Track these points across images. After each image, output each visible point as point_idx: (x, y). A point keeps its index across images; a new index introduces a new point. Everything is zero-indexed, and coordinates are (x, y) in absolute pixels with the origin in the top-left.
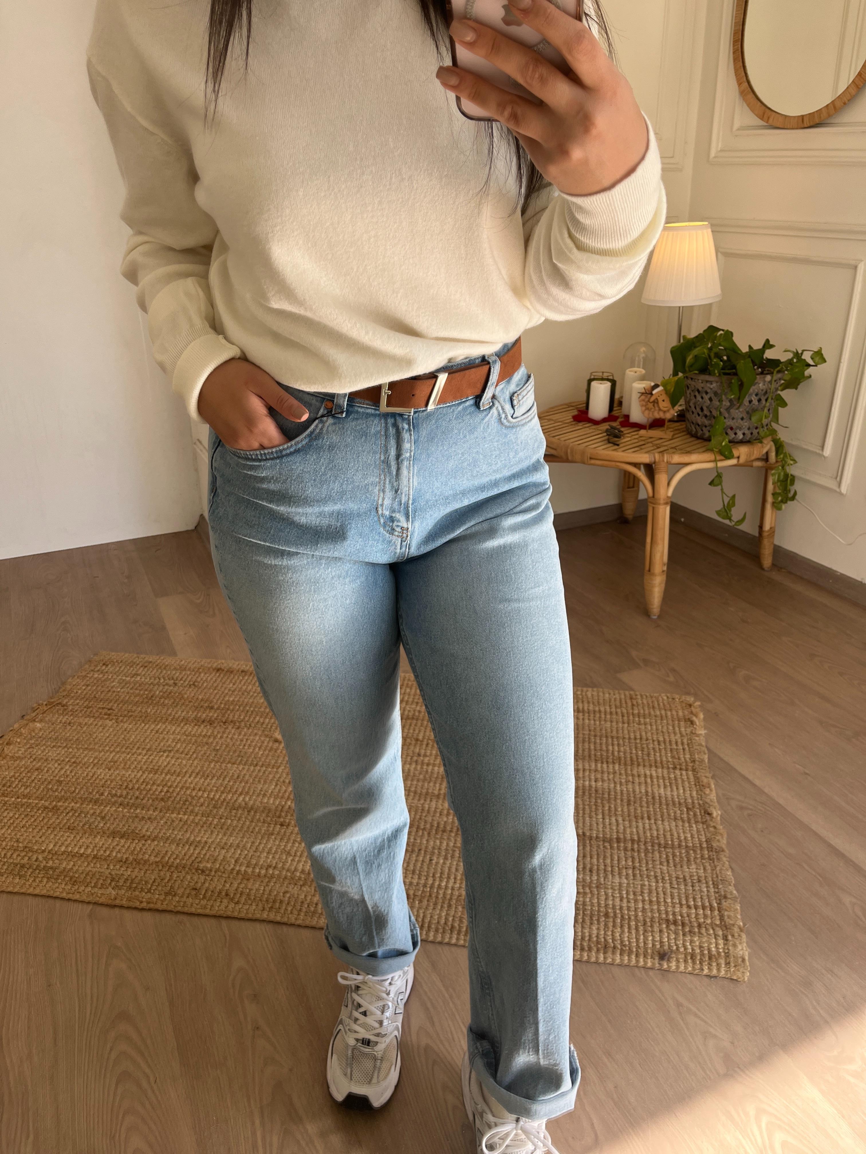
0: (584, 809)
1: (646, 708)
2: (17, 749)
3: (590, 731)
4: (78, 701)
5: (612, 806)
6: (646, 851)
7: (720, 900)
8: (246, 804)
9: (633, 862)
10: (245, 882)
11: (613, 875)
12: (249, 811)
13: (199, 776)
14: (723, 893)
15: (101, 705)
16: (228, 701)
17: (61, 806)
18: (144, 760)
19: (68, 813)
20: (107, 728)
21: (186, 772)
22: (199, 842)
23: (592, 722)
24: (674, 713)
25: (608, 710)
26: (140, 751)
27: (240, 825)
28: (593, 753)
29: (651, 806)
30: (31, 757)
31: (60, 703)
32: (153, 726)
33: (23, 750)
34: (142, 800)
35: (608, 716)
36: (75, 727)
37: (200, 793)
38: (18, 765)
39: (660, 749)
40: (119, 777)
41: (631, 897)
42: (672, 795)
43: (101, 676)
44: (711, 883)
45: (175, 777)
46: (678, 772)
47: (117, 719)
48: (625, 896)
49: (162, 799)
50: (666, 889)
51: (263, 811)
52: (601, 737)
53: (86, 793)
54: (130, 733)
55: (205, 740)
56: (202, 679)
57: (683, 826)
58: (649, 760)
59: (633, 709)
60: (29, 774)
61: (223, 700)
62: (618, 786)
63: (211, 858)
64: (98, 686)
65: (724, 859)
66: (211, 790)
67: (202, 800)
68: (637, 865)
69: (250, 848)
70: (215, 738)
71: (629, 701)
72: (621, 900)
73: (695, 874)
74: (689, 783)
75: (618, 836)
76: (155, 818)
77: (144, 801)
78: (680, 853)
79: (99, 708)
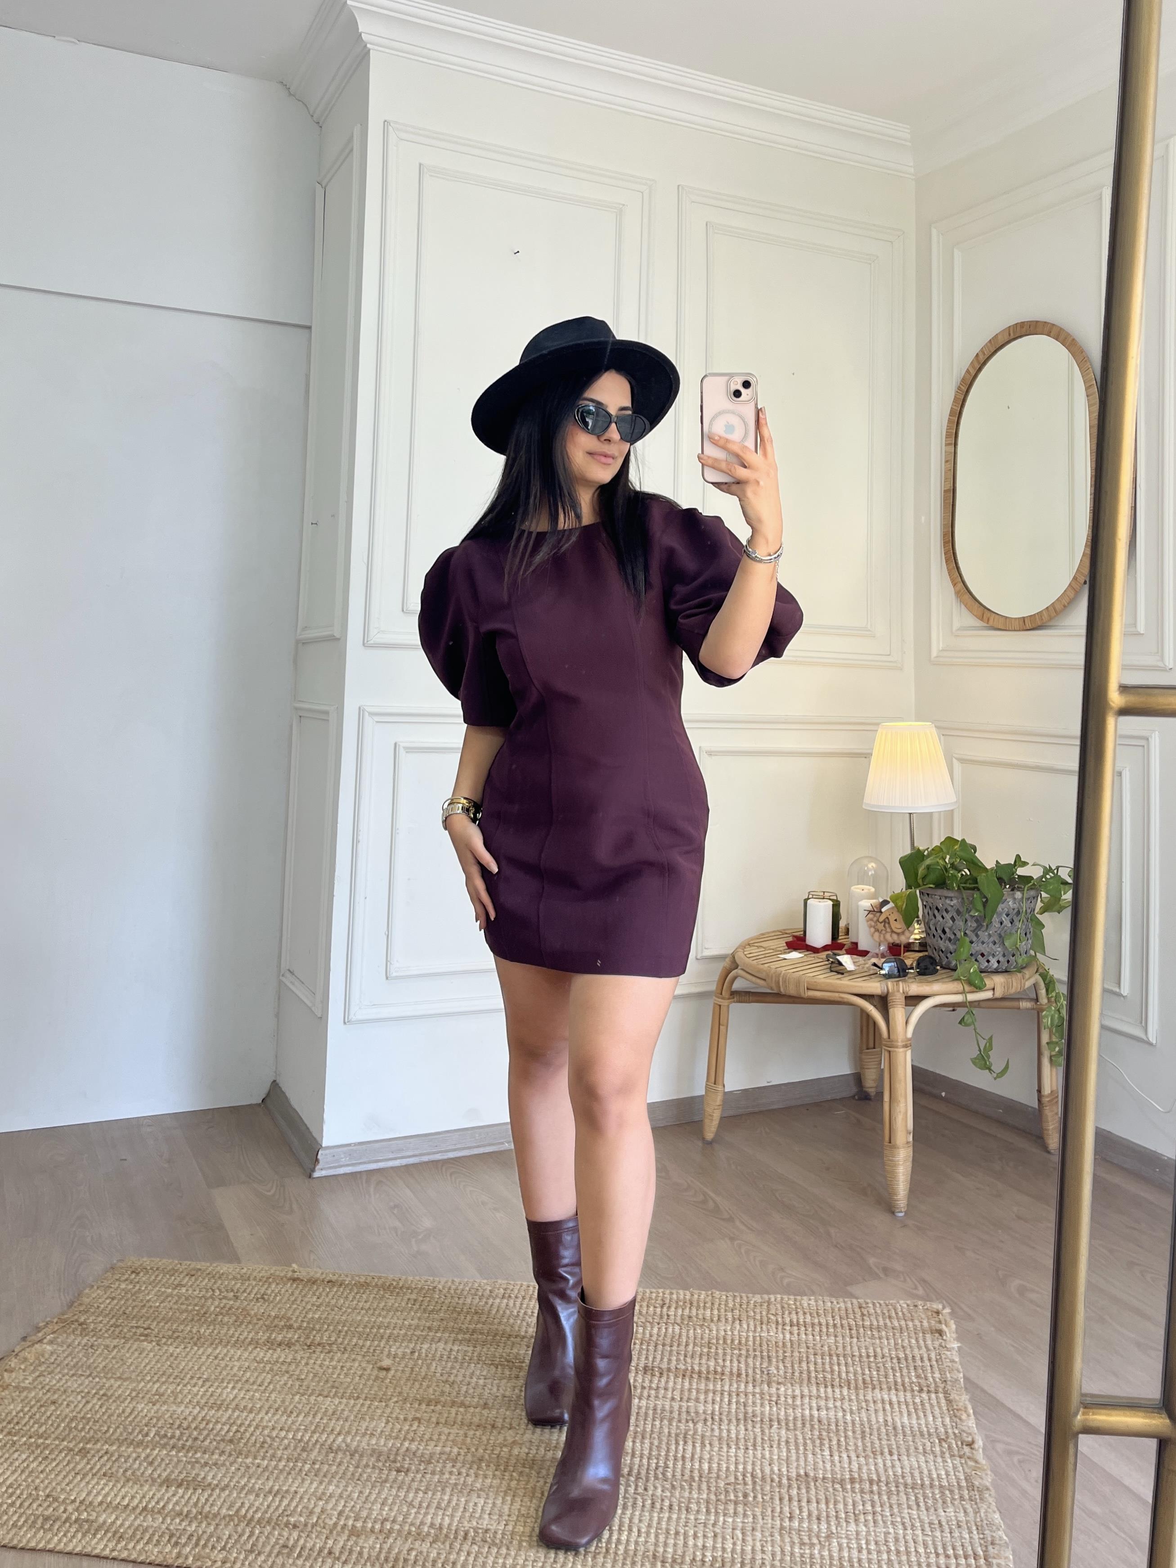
0: (805, 1444)
1: (881, 1319)
2: (21, 1378)
3: (808, 1348)
4: (101, 1318)
5: (842, 1439)
6: (889, 1493)
7: (986, 1546)
8: (347, 1446)
9: (873, 1506)
10: (354, 1538)
11: (847, 1522)
12: (352, 1455)
13: (280, 1412)
14: (989, 1539)
15: (134, 1323)
16: (313, 1318)
17: (91, 1449)
18: (201, 1393)
19: (101, 1457)
20: (146, 1352)
21: (260, 1408)
22: (287, 1491)
23: (811, 1337)
24: (917, 1323)
25: (831, 1322)
26: (195, 1380)
27: (341, 1472)
28: (813, 1375)
29: (893, 1438)
30: (43, 1388)
31: (77, 1321)
32: (210, 1350)
33: (31, 1379)
34: (203, 1442)
35: (831, 1330)
36: (100, 1351)
37: (283, 1434)
38: (26, 1397)
39: (900, 1368)
40: (169, 1414)
41: (872, 1547)
42: (919, 1424)
43: (131, 1287)
44: (974, 1528)
45: (245, 1414)
46: (924, 1395)
47: (159, 1341)
48: (864, 1546)
49: (231, 1441)
50: (917, 1536)
51: (372, 1455)
52: (823, 1355)
53: (125, 1434)
54: (178, 1360)
55: (284, 1368)
56: (273, 1291)
57: (935, 1461)
58: (888, 1382)
59: (863, 1320)
60: (43, 1409)
61: (305, 1317)
62: (849, 1414)
63: (304, 1510)
64: (127, 1300)
65: (991, 1500)
66: (298, 1430)
67: (286, 1441)
68: (879, 1509)
69: (358, 1498)
70: (297, 1366)
71: (857, 1310)
72: (859, 1552)
73: (953, 1518)
74: (940, 1408)
75: (851, 1475)
76: (223, 1465)
77: (207, 1443)
78: (933, 1493)
79: (132, 1327)
